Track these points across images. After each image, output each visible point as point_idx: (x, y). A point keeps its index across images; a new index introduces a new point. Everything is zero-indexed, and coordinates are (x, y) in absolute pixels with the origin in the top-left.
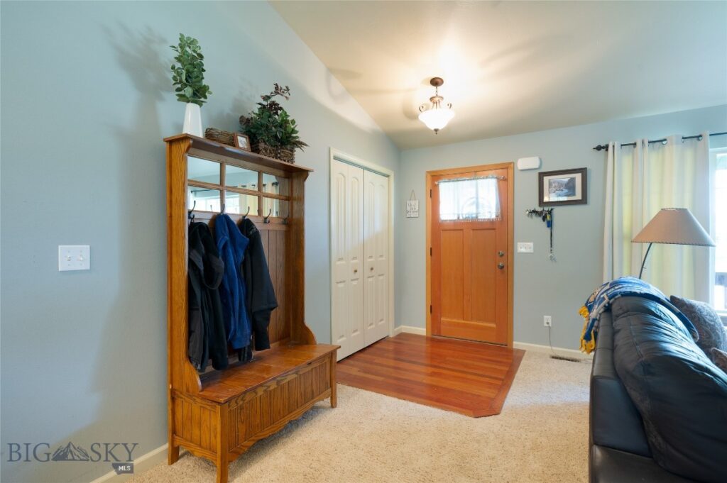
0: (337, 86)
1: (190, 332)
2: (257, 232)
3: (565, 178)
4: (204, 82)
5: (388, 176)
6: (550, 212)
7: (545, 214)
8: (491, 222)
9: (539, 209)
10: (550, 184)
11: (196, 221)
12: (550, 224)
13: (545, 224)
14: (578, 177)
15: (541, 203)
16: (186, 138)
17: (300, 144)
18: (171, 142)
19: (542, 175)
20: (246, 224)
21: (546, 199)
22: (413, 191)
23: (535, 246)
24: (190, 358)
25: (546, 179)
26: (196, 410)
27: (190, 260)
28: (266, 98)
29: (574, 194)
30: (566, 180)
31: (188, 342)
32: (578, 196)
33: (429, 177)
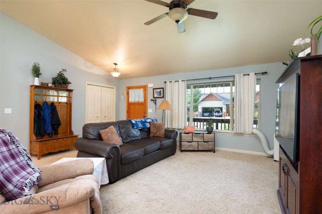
0: (89, 64)
1: (34, 128)
2: (55, 106)
3: (159, 90)
4: (40, 72)
5: (113, 88)
6: (156, 100)
7: (154, 100)
8: (142, 103)
9: (153, 99)
10: (156, 92)
11: (37, 103)
12: (156, 104)
13: (154, 104)
14: (162, 90)
15: (154, 97)
16: (34, 85)
17: (70, 83)
18: (31, 86)
19: (154, 89)
20: (53, 103)
21: (155, 96)
22: (123, 93)
23: (152, 110)
24: (34, 133)
25: (155, 90)
26: (35, 144)
27: (35, 112)
28: (60, 72)
29: (161, 95)
30: (159, 91)
31: (34, 130)
32: (162, 96)
33: (127, 88)
